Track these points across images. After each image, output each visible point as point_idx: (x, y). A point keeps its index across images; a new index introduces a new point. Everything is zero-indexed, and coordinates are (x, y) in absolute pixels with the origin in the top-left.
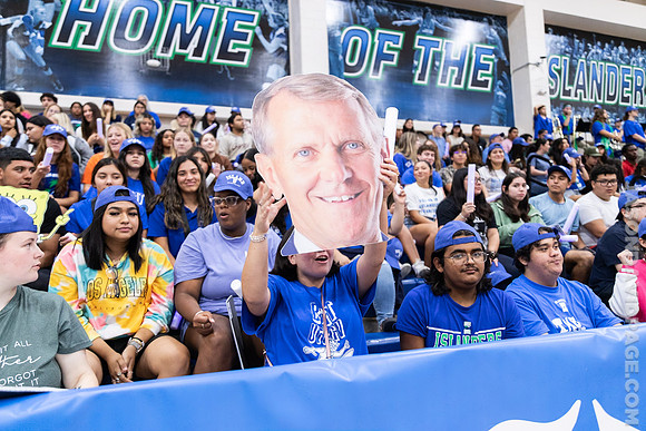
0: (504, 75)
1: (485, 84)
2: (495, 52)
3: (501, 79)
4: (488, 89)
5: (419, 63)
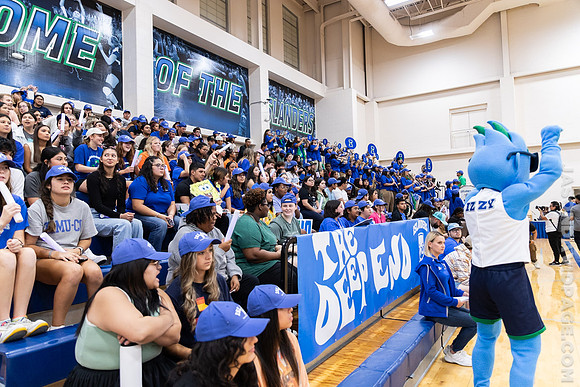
0: (246, 105)
1: (236, 109)
2: (242, 90)
3: (244, 107)
4: (238, 113)
5: (201, 89)
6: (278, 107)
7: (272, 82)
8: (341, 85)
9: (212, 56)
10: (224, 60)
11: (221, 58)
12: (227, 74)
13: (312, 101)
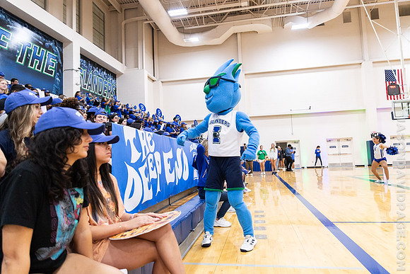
0: (60, 71)
1: (51, 72)
2: (57, 58)
3: (58, 72)
4: (53, 76)
5: (20, 52)
6: (87, 76)
7: (82, 57)
8: (137, 66)
9: (31, 27)
10: (42, 32)
11: (39, 30)
12: (44, 44)
13: (114, 76)
